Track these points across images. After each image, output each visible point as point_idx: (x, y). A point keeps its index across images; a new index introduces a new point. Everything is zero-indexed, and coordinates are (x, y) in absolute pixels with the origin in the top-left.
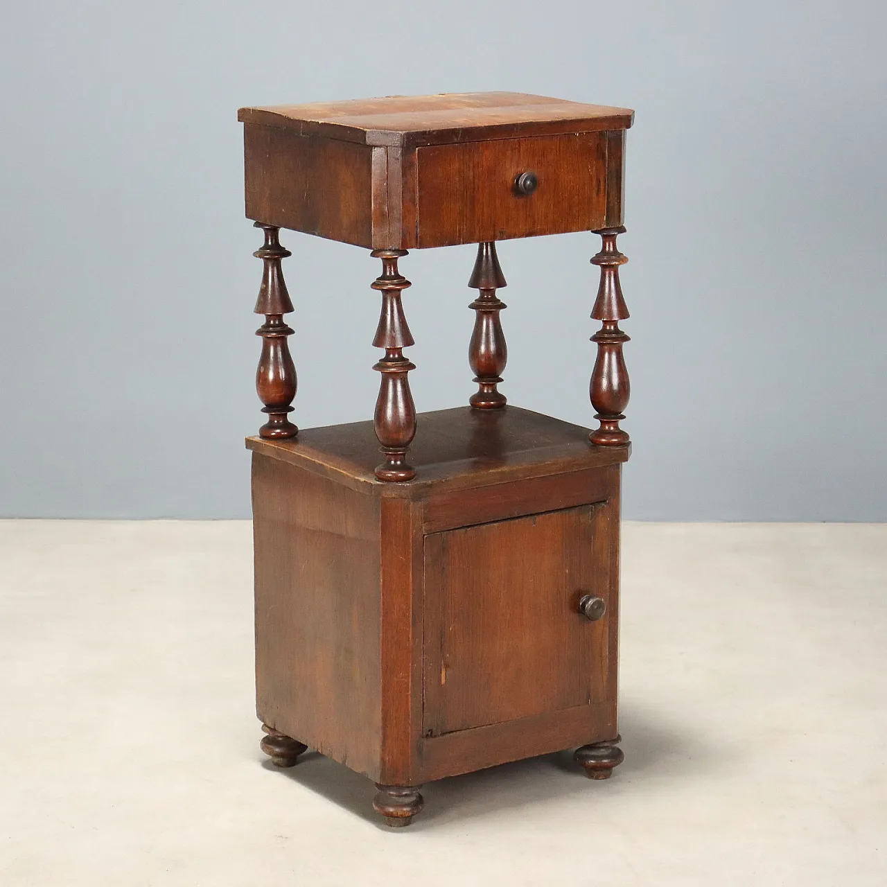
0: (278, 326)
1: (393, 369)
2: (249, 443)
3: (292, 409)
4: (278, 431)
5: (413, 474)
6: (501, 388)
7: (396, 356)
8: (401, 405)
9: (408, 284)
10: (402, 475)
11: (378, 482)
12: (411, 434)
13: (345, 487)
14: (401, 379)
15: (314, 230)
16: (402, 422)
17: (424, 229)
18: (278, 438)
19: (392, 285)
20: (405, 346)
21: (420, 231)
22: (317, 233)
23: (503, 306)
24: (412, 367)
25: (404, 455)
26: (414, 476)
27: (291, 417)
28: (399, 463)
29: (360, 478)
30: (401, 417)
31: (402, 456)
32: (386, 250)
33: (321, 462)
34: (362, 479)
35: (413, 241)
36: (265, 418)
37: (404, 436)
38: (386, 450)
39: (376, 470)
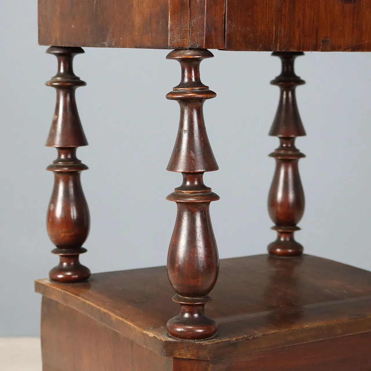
0: (70, 160)
1: (191, 199)
2: (39, 287)
3: (84, 251)
4: (69, 274)
5: (213, 330)
6: (298, 237)
7: (196, 183)
8: (200, 244)
9: (212, 94)
10: (200, 331)
11: (170, 339)
12: (211, 281)
13: (132, 343)
14: (201, 212)
15: (104, 41)
16: (201, 265)
17: (233, 26)
18: (66, 281)
19: (193, 92)
20: (207, 170)
21: (229, 26)
22: (106, 44)
23: (302, 156)
24: (215, 197)
25: (203, 305)
26: (215, 332)
27: (83, 259)
28: (196, 315)
29: (148, 333)
30: (200, 259)
31: (201, 308)
32: (186, 49)
33: (106, 311)
34: (151, 334)
35: (220, 40)
36: (55, 260)
37: (204, 283)
38: (180, 299)
39: (168, 324)
